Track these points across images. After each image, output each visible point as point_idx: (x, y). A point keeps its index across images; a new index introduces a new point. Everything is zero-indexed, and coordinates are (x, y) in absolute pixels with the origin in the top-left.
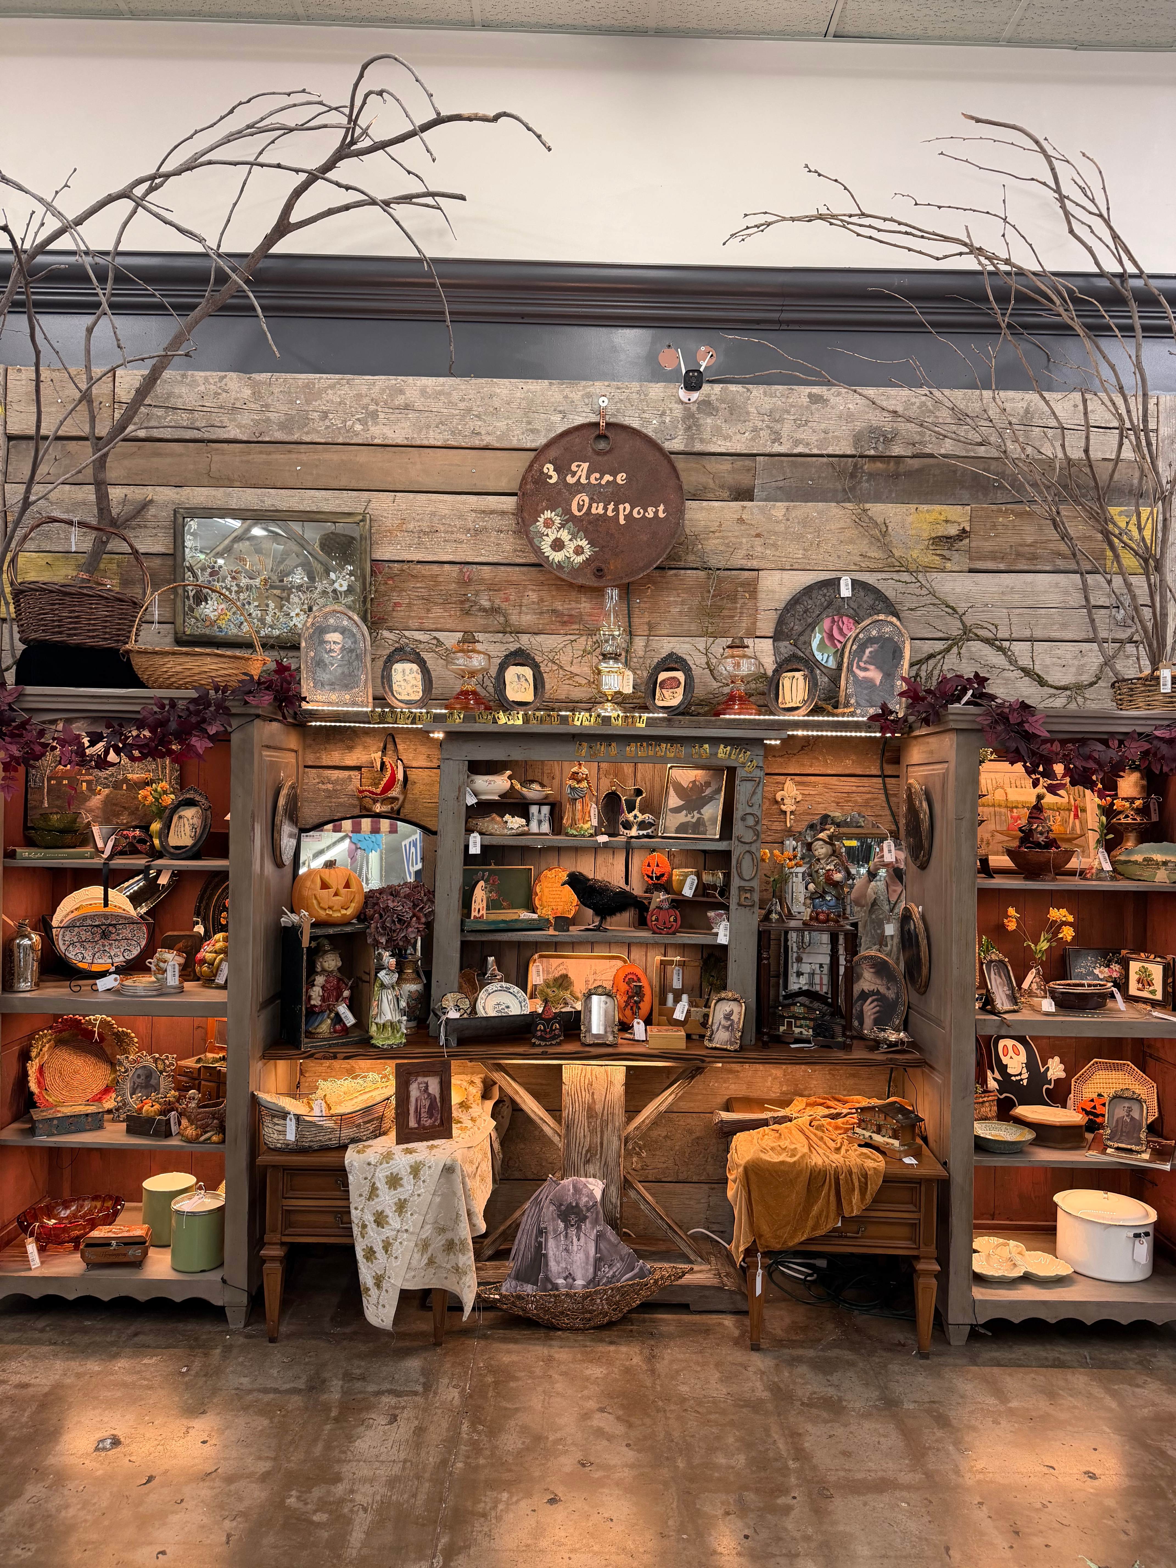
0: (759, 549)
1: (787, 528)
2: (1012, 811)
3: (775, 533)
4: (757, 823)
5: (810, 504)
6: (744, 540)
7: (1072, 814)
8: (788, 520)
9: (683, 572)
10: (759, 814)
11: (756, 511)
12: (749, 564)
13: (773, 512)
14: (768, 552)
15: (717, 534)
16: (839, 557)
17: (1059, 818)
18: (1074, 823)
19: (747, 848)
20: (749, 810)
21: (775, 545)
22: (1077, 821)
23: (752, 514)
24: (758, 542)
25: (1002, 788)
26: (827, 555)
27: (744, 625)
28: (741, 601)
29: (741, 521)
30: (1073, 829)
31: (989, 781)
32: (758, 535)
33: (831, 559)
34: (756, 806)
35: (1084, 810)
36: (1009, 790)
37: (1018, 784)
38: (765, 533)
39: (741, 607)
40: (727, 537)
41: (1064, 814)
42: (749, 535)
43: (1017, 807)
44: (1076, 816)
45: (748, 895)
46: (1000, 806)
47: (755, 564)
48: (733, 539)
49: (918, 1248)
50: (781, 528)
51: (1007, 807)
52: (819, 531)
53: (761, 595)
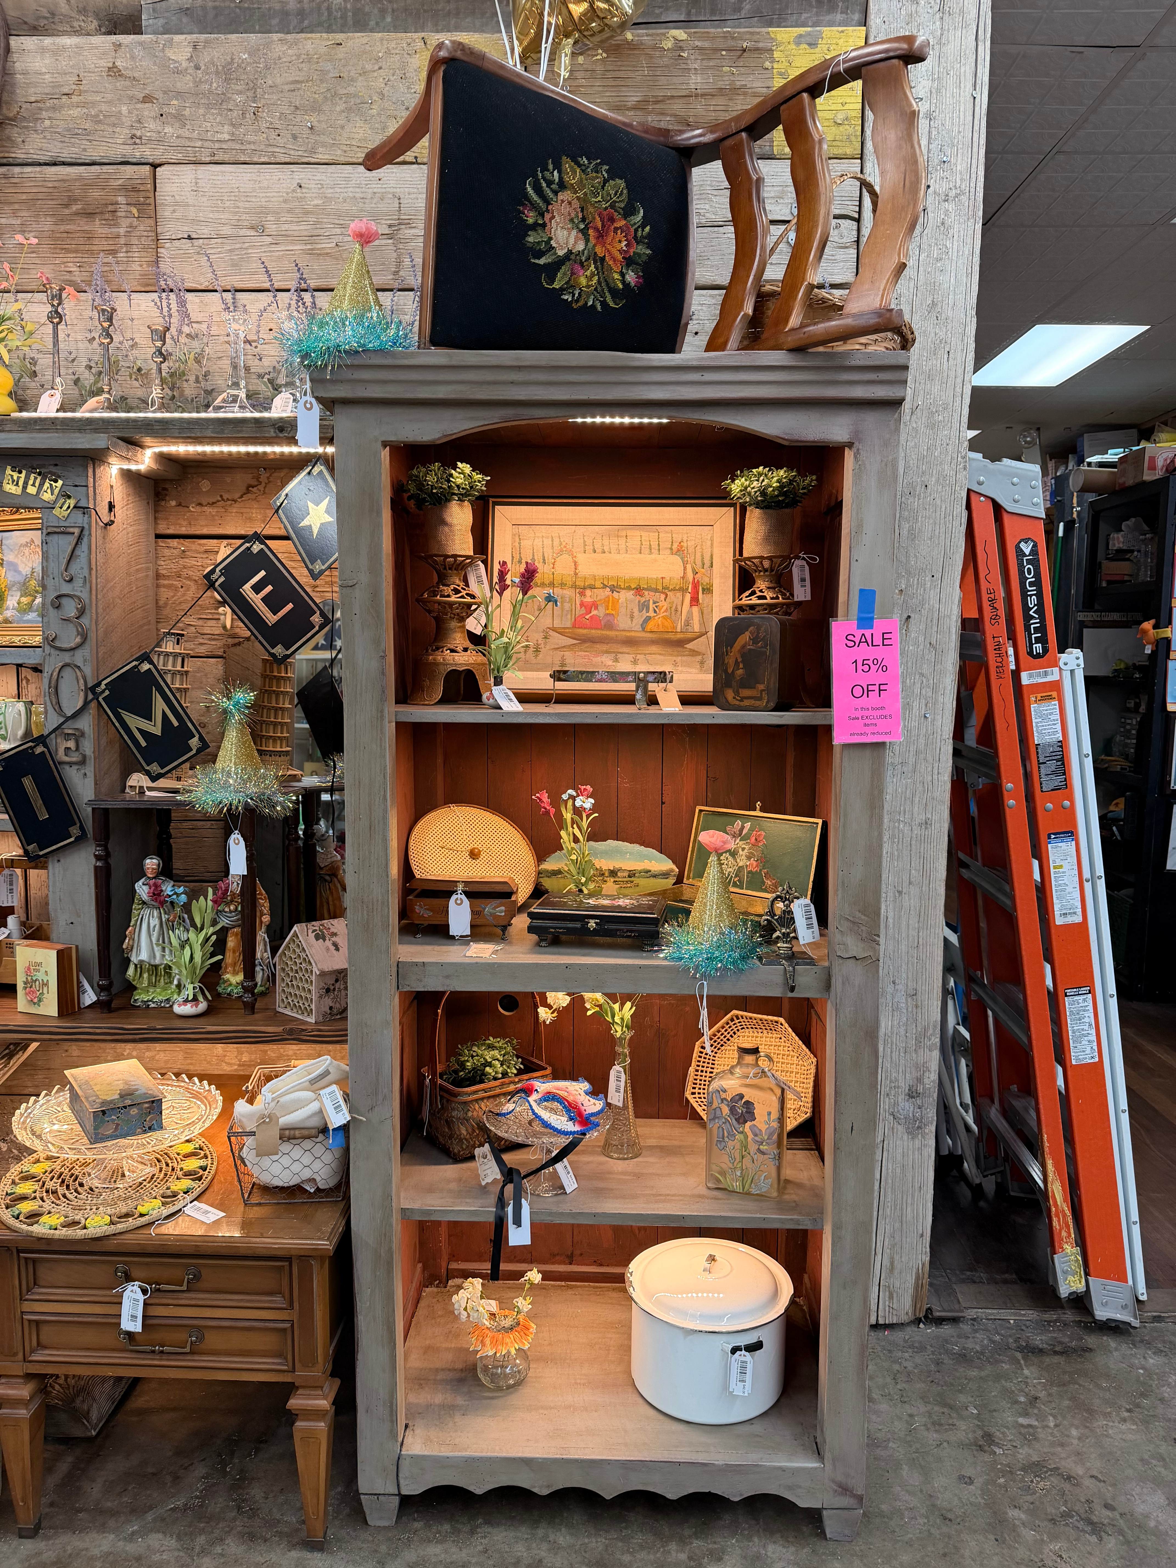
0: (152, 126)
1: (198, 83)
2: (582, 594)
3: (179, 94)
4: (82, 612)
5: (233, 37)
6: (124, 109)
7: (688, 597)
8: (197, 68)
9: (17, 170)
10: (84, 596)
11: (138, 52)
12: (137, 153)
13: (170, 54)
14: (168, 129)
15: (75, 99)
16: (295, 137)
17: (664, 605)
18: (690, 613)
19: (66, 658)
20: (66, 589)
21: (180, 118)
22: (695, 609)
23: (133, 58)
24: (148, 111)
25: (570, 553)
26: (273, 135)
27: (135, 267)
28: (125, 223)
29: (114, 71)
30: (688, 623)
31: (547, 542)
32: (147, 99)
33: (280, 141)
34: (78, 583)
35: (708, 590)
36: (581, 558)
37: (598, 546)
38: (159, 95)
39: (128, 234)
40: (94, 104)
41: (675, 598)
42: (131, 98)
43: (592, 587)
44: (695, 601)
45: (71, 744)
46: (562, 585)
47: (148, 153)
48: (104, 107)
49: (294, 1371)
50: (185, 83)
51: (574, 586)
52: (254, 89)
53: (165, 213)
